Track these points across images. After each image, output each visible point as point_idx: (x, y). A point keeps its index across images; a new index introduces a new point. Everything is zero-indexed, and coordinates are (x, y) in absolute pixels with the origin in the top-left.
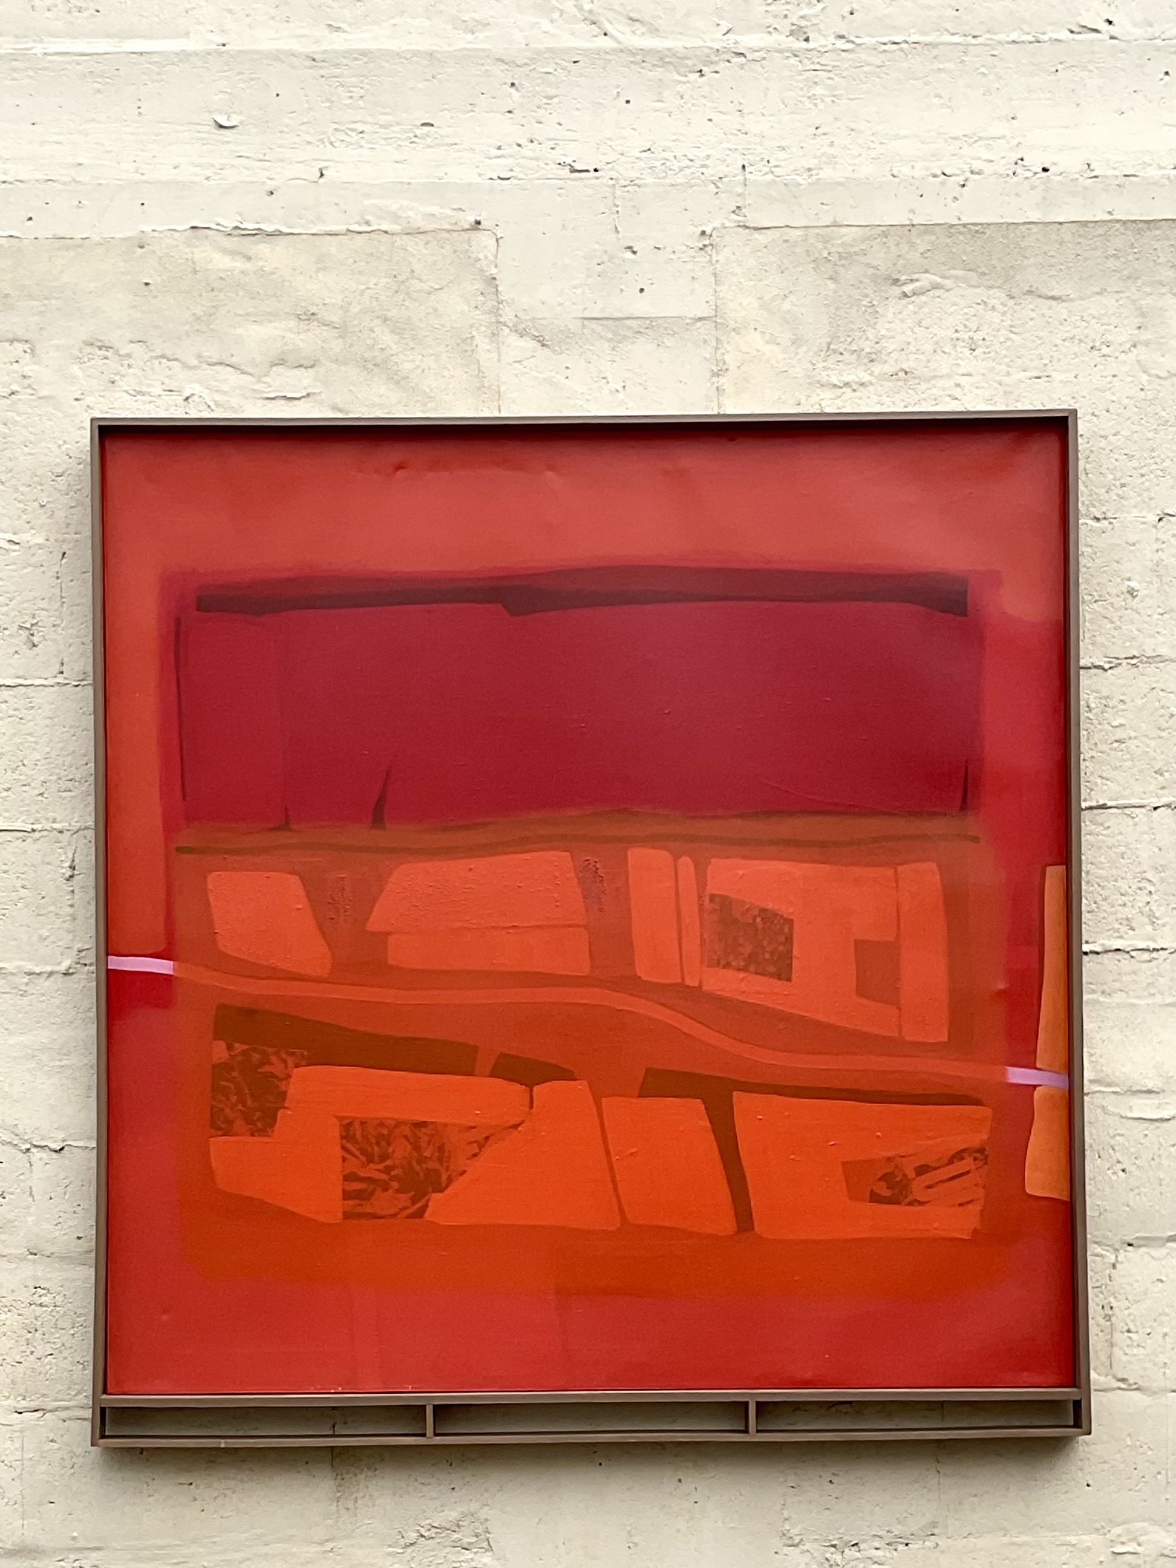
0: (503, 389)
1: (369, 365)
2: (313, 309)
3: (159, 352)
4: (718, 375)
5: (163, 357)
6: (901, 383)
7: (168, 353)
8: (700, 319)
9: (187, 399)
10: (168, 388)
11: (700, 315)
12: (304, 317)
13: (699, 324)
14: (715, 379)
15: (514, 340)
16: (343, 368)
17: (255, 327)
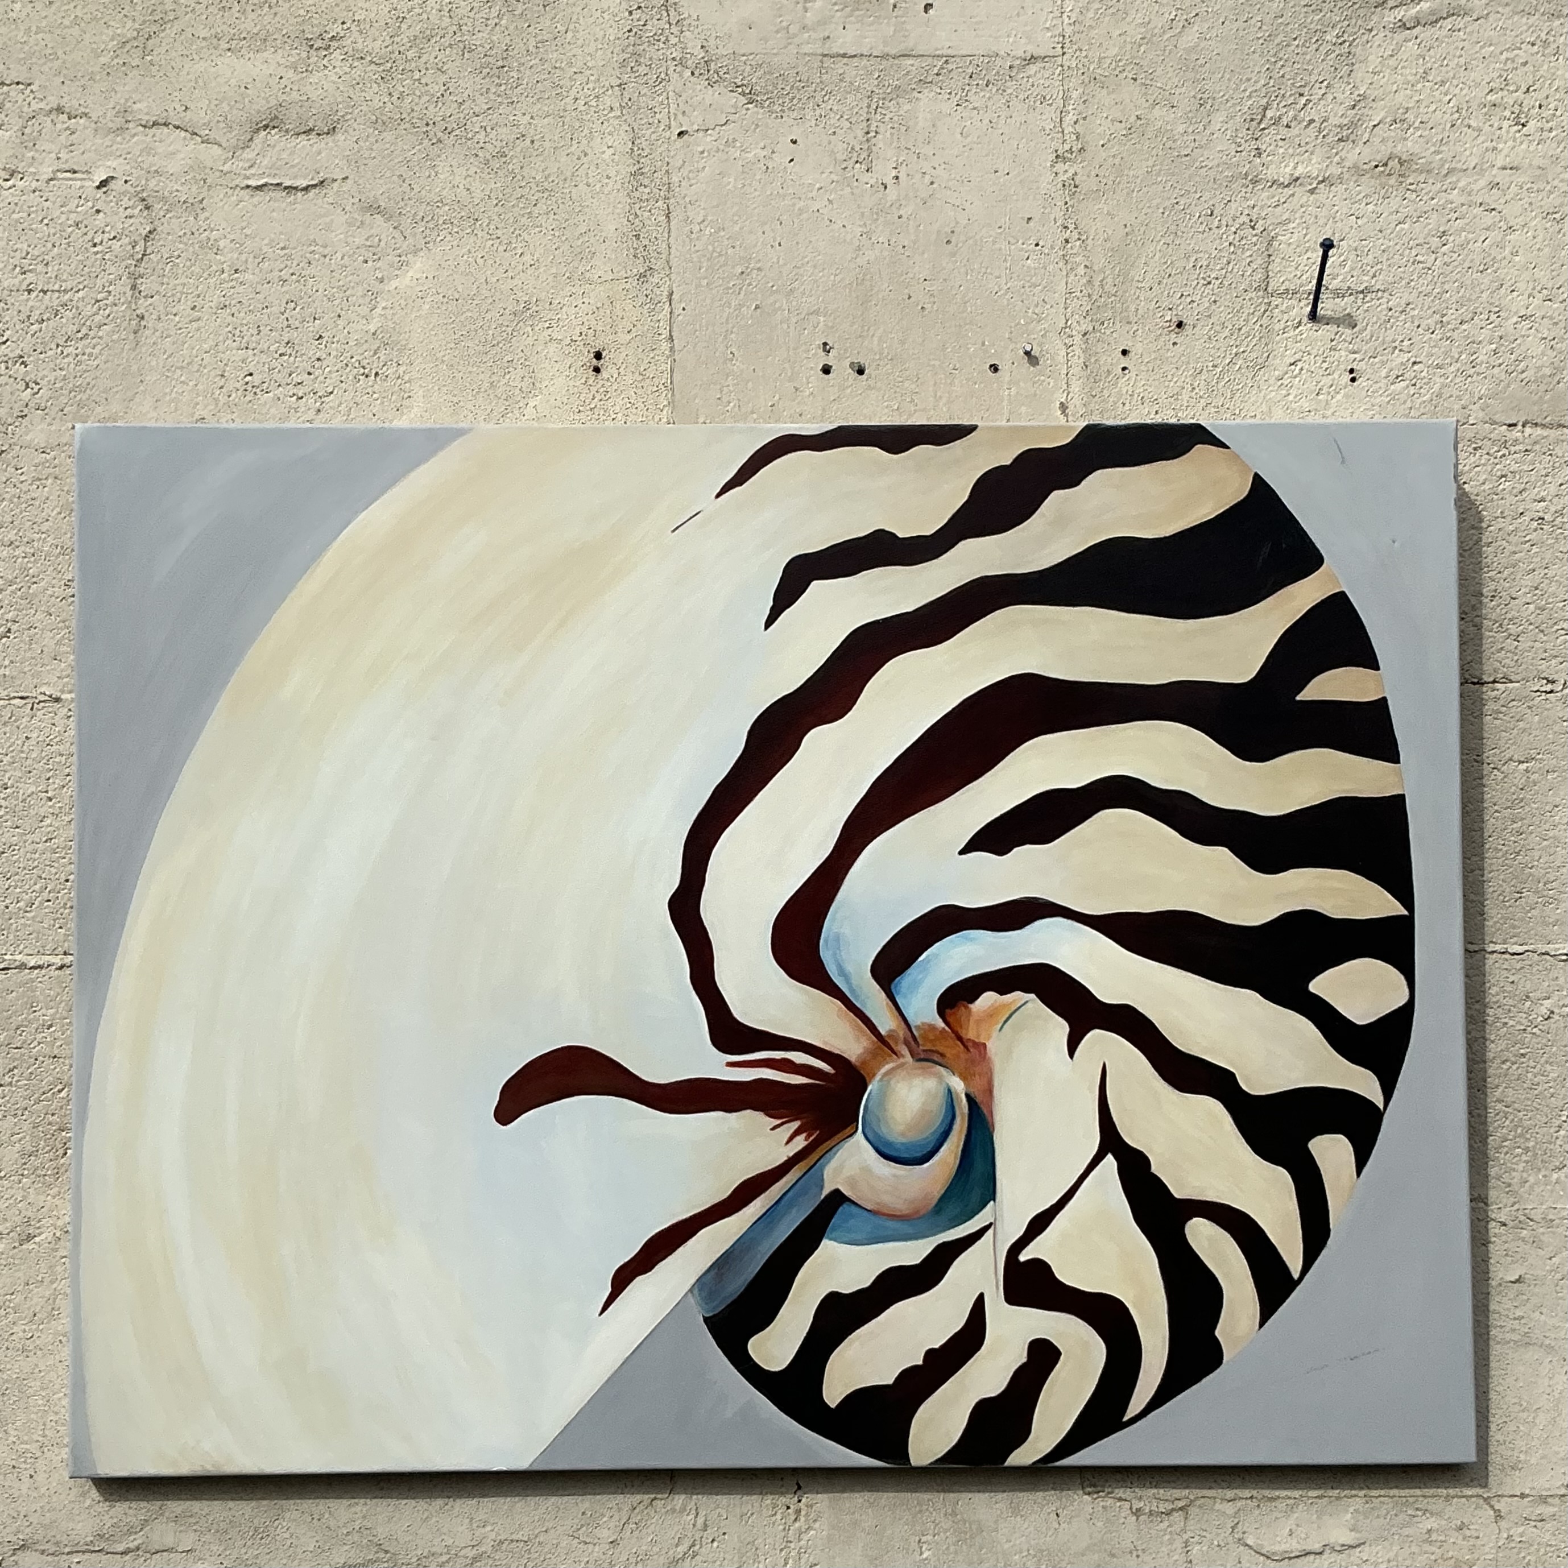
0: (675, 179)
1: (437, 131)
2: (336, 29)
3: (53, 102)
4: (1065, 160)
5: (60, 110)
6: (1392, 181)
7: (70, 103)
8: (1033, 59)
9: (103, 184)
10: (67, 167)
11: (1032, 50)
12: (318, 43)
13: (1032, 69)
14: (1060, 167)
15: (700, 92)
16: (388, 136)
17: (229, 58)
